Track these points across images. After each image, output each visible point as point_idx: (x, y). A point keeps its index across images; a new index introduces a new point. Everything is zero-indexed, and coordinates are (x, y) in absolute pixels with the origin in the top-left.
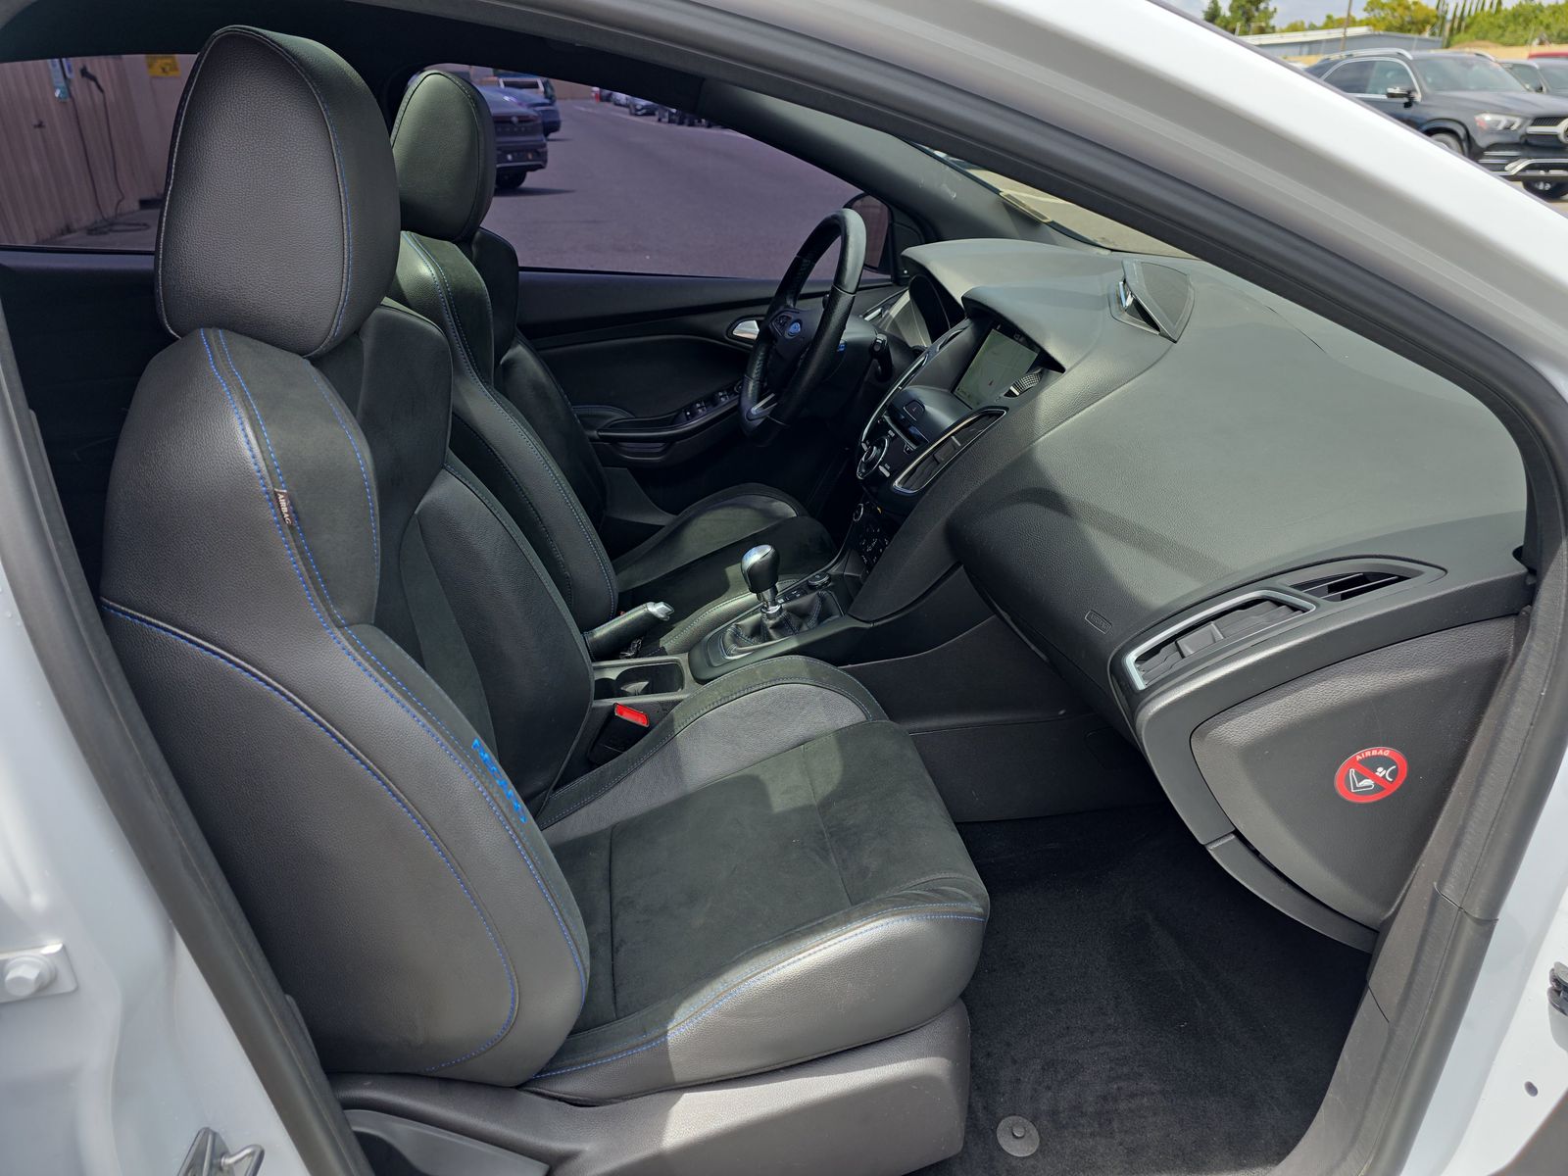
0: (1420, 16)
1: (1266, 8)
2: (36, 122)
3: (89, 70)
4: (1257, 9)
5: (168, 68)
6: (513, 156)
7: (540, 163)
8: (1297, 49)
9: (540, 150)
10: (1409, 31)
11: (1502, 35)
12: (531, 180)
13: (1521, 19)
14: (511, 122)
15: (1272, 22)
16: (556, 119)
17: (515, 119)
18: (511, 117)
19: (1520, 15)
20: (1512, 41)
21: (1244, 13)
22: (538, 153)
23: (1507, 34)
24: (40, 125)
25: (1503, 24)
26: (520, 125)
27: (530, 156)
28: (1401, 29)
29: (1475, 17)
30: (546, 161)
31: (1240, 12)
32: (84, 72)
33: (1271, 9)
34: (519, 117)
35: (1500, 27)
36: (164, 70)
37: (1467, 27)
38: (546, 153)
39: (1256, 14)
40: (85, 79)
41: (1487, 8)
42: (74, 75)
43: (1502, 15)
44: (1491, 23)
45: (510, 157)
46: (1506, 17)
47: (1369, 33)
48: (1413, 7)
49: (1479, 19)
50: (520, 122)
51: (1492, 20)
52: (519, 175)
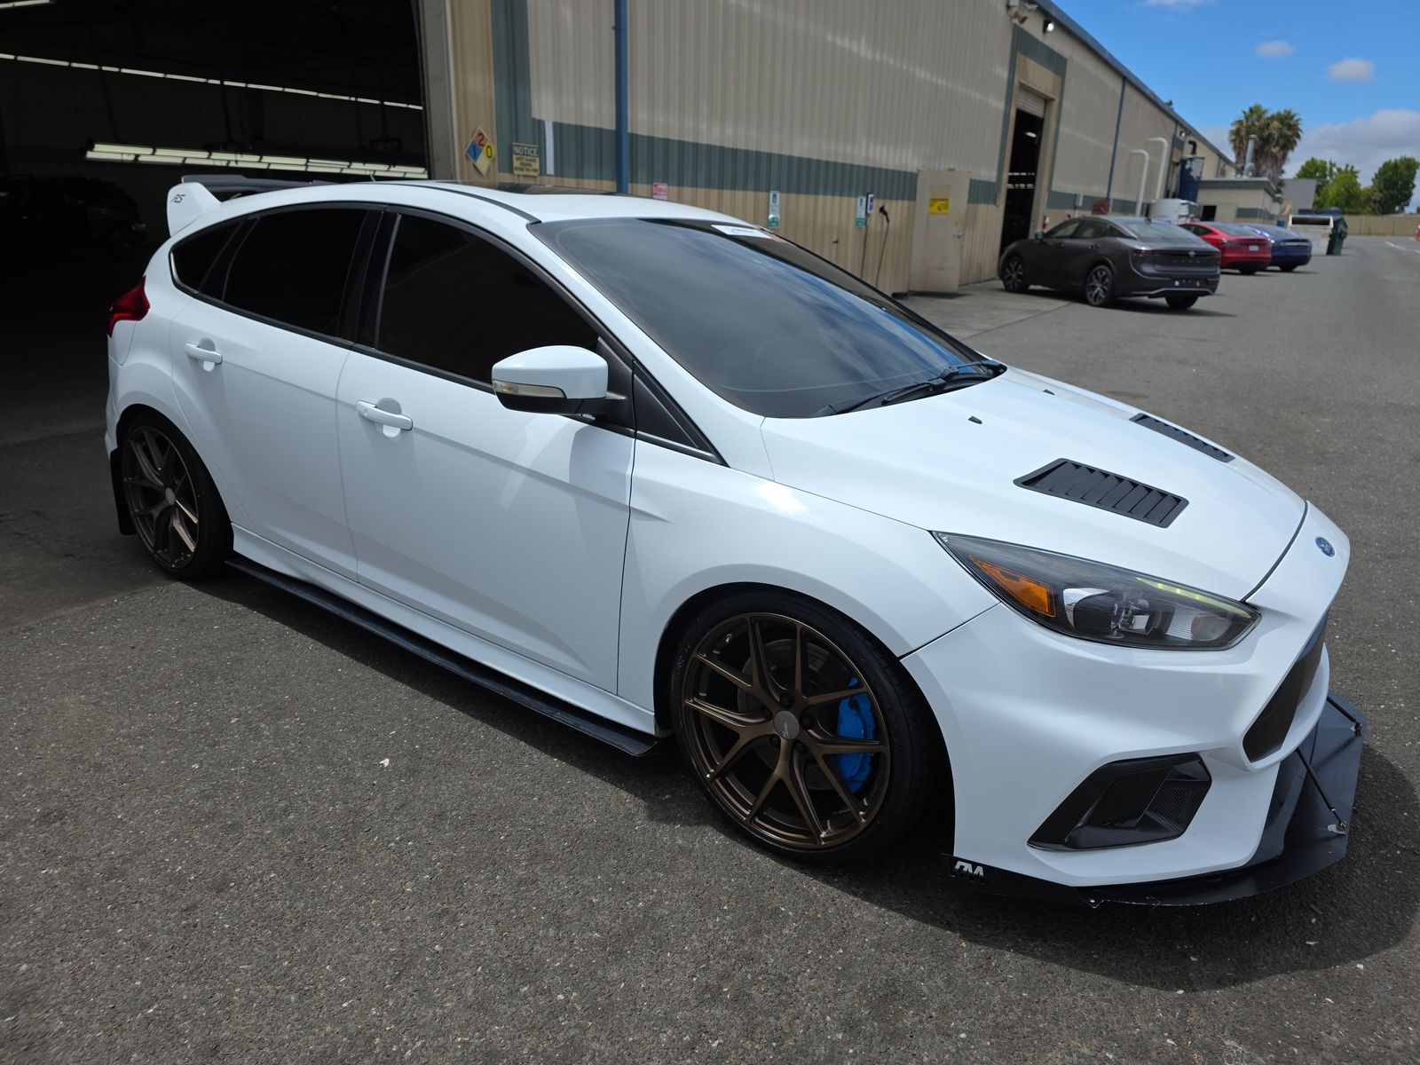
2: (835, 240)
3: (886, 209)
5: (942, 207)
6: (1180, 283)
7: (1208, 290)
9: (1209, 280)
12: (1201, 303)
14: (1188, 256)
16: (1306, 254)
17: (1192, 253)
18: (1188, 252)
22: (1207, 282)
24: (837, 242)
26: (1197, 258)
27: (1198, 284)
30: (1216, 289)
32: (882, 210)
34: (1195, 252)
36: (939, 208)
38: (1215, 283)
40: (881, 214)
42: (874, 212)
45: (1177, 283)
50: (1197, 256)
52: (1192, 298)
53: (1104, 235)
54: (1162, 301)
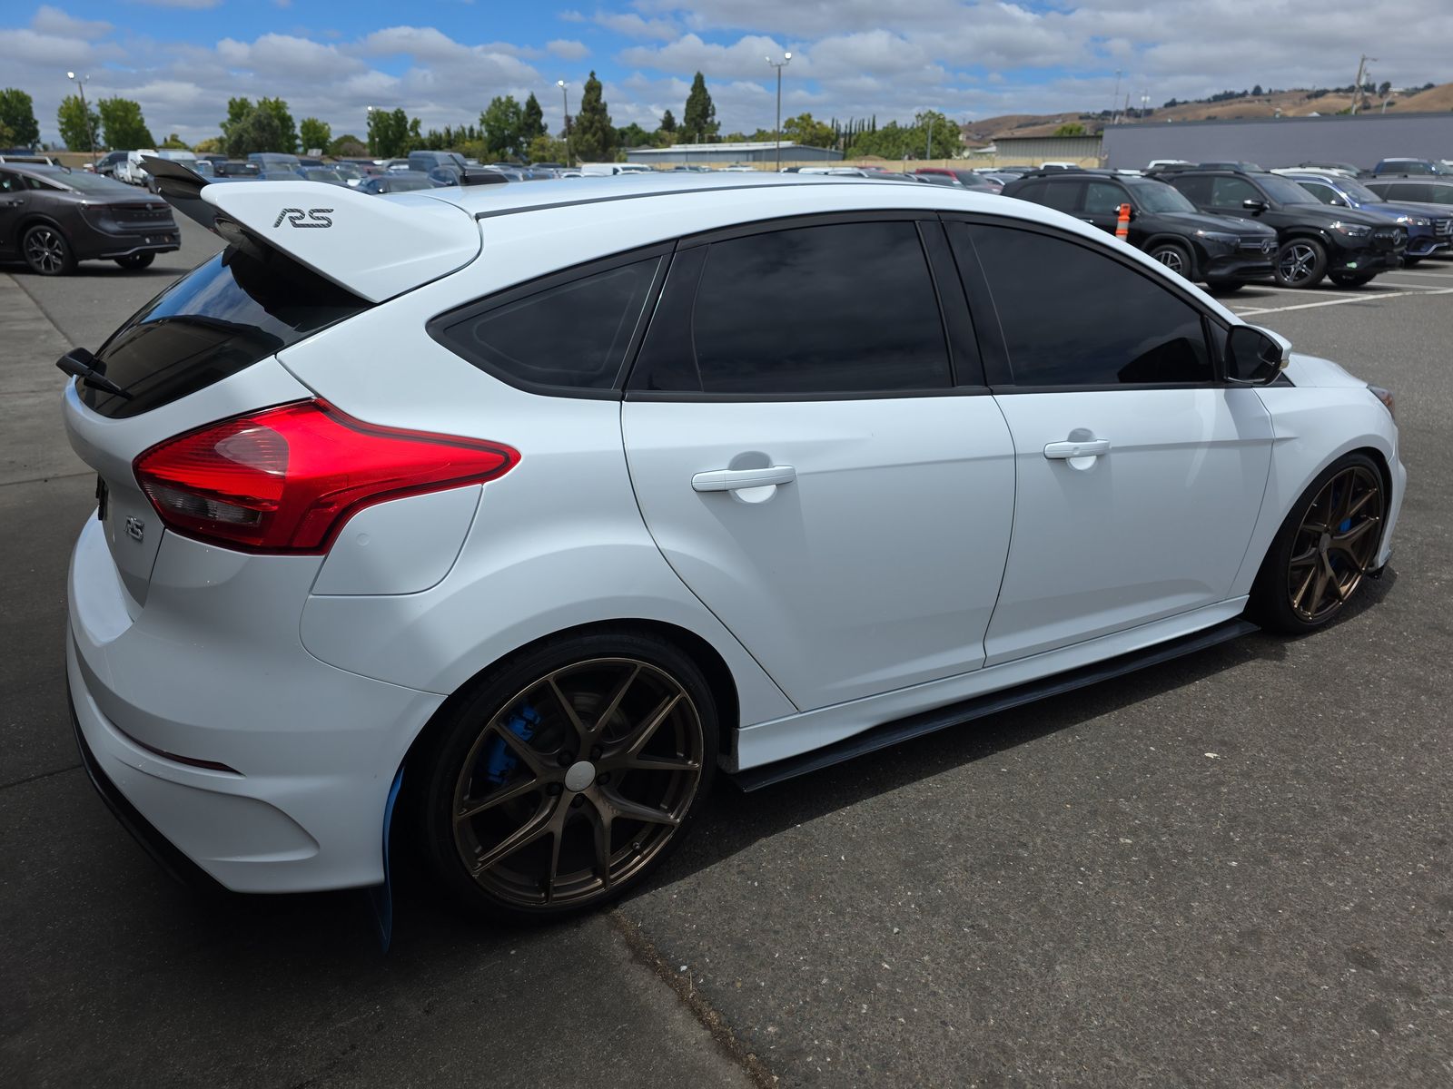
0: (823, 133)
1: (712, 121)
4: (706, 122)
6: (152, 240)
7: (176, 245)
8: (744, 156)
9: (175, 234)
10: (817, 145)
11: (879, 150)
12: (159, 261)
13: (891, 138)
14: (146, 209)
15: (719, 133)
17: (149, 206)
18: (145, 204)
19: (889, 136)
20: (887, 155)
21: (696, 125)
22: (173, 237)
23: (882, 149)
25: (878, 141)
26: (155, 211)
28: (811, 143)
29: (860, 135)
30: (179, 244)
31: (693, 124)
33: (716, 122)
34: (152, 204)
35: (877, 144)
37: (855, 143)
38: (179, 236)
39: (705, 126)
41: (866, 129)
43: (877, 135)
44: (871, 141)
45: (148, 240)
46: (879, 137)
47: (793, 146)
48: (818, 126)
49: (862, 136)
50: (154, 208)
51: (871, 138)
52: (148, 256)
53: (22, 188)
54: (112, 263)
